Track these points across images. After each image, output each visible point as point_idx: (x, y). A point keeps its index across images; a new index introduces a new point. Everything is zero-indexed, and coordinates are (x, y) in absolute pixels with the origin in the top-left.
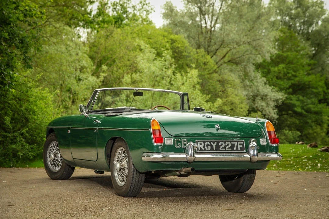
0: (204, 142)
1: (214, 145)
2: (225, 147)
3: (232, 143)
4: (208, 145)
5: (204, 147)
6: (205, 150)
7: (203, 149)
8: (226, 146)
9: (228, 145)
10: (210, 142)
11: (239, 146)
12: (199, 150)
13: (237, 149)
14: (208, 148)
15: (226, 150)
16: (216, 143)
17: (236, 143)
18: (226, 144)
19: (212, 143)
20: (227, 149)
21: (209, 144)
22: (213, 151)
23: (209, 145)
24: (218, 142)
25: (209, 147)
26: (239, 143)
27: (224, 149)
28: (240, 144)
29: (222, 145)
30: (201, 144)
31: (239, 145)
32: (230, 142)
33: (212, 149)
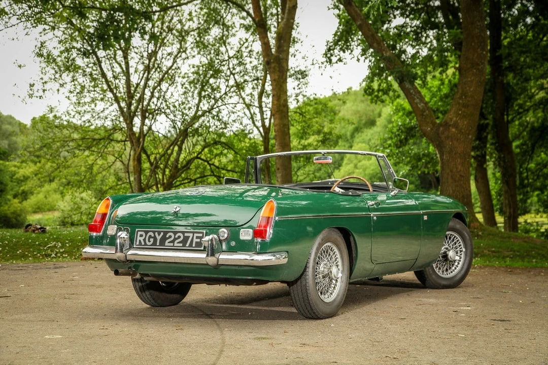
0: (146, 232)
1: (159, 238)
2: (173, 242)
3: (186, 235)
4: (150, 237)
5: (144, 240)
6: (146, 244)
7: (143, 243)
8: (175, 239)
9: (179, 237)
10: (154, 232)
11: (195, 240)
12: (138, 243)
13: (191, 245)
14: (149, 241)
15: (173, 246)
16: (162, 234)
17: (191, 235)
18: (176, 237)
19: (156, 233)
20: (176, 244)
21: (153, 235)
22: (156, 246)
23: (152, 237)
24: (166, 233)
25: (152, 240)
26: (196, 235)
27: (172, 244)
28: (197, 237)
29: (170, 237)
30: (141, 236)
31: (195, 237)
32: (183, 233)
33: (154, 243)
